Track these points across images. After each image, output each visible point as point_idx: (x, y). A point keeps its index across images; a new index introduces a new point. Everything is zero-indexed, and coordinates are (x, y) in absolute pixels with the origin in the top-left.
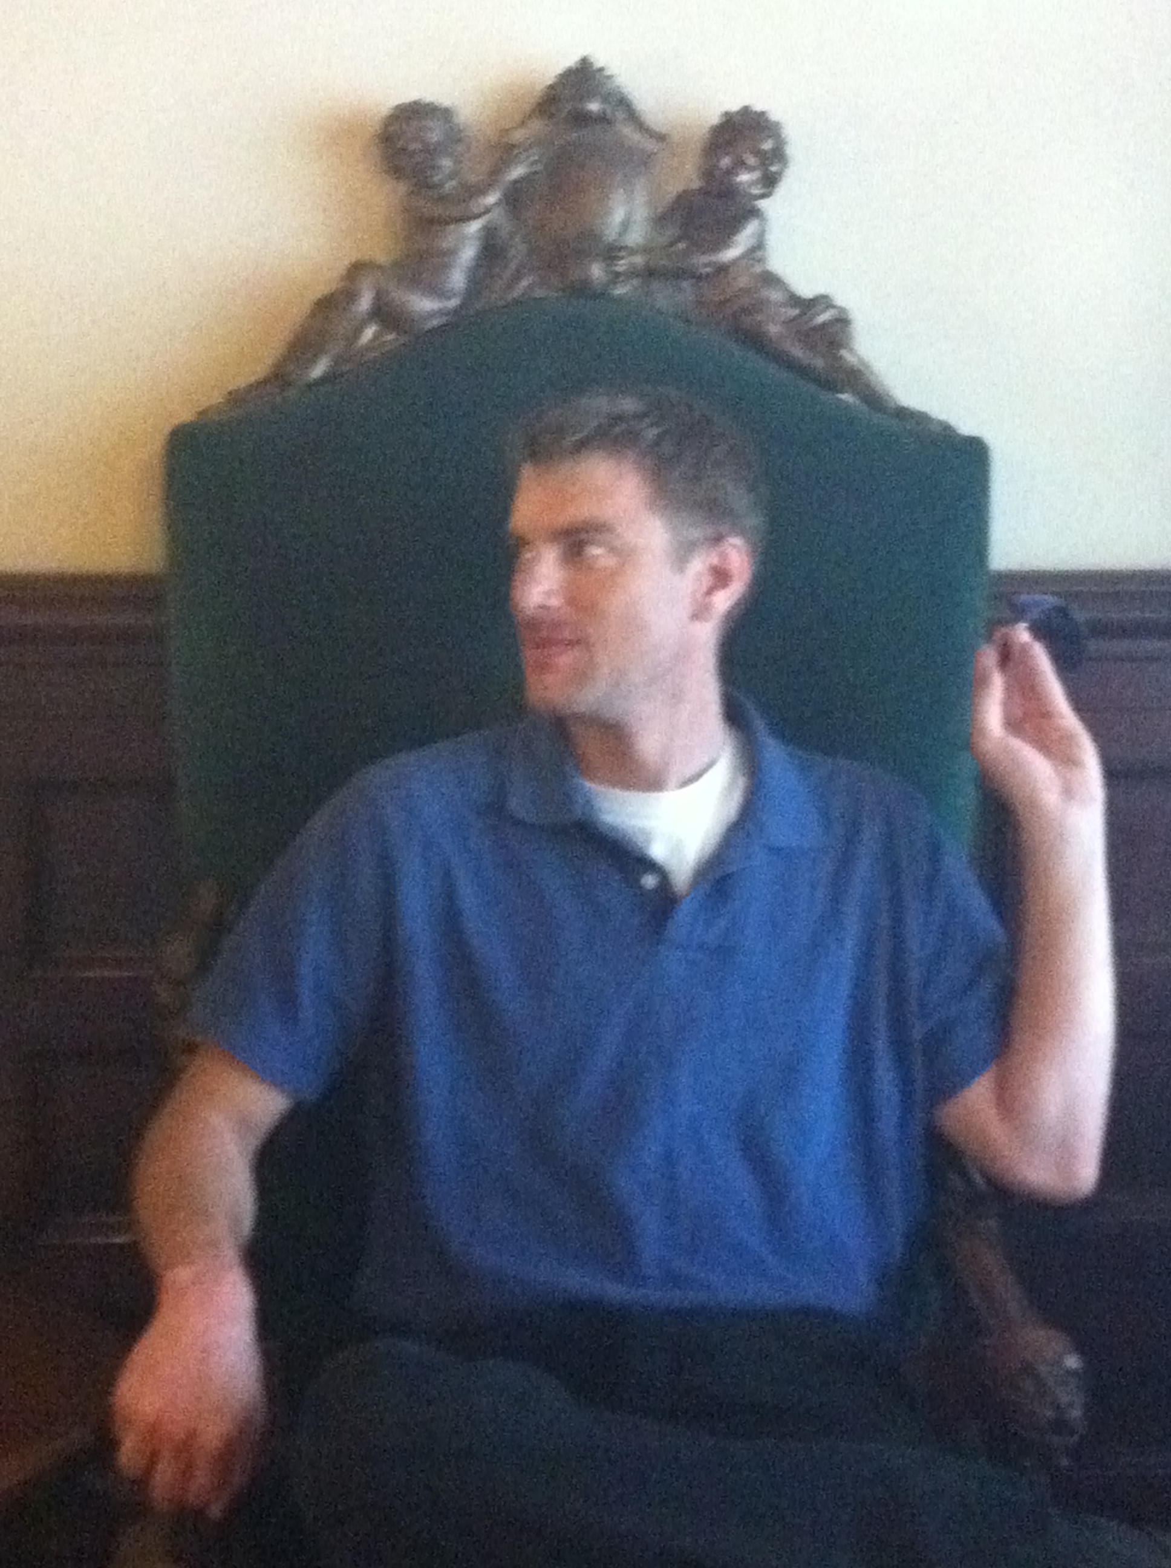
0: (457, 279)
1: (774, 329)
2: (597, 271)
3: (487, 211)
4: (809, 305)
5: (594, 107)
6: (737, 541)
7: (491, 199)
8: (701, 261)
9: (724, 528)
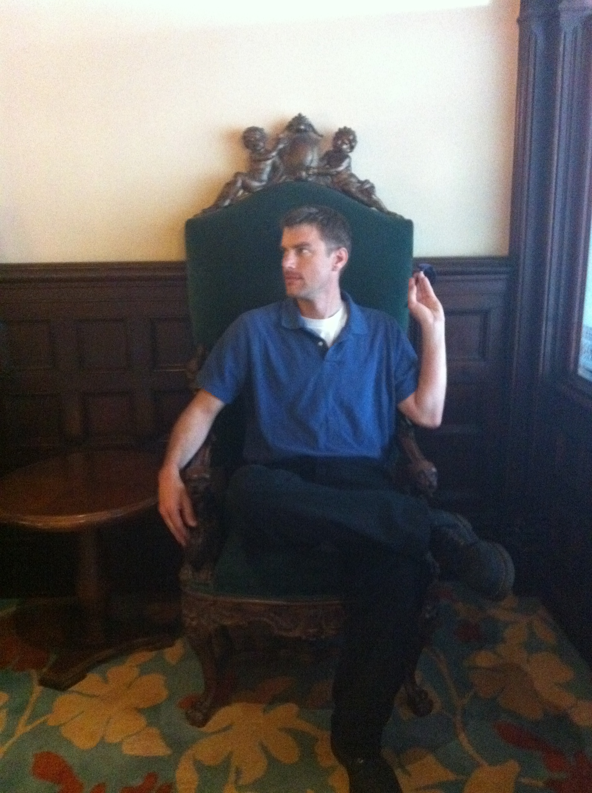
0: (265, 177)
1: (354, 190)
2: (304, 174)
3: (273, 157)
4: (362, 183)
5: (302, 127)
6: (344, 249)
7: (274, 154)
8: (333, 171)
9: (340, 245)
